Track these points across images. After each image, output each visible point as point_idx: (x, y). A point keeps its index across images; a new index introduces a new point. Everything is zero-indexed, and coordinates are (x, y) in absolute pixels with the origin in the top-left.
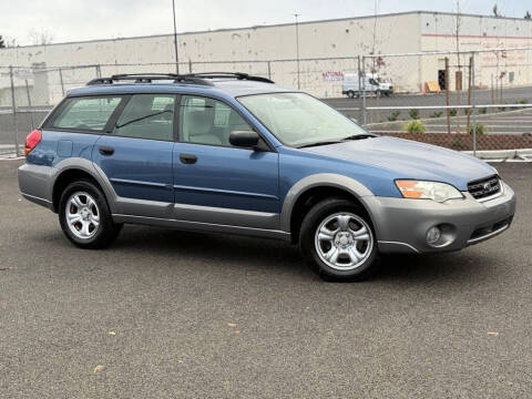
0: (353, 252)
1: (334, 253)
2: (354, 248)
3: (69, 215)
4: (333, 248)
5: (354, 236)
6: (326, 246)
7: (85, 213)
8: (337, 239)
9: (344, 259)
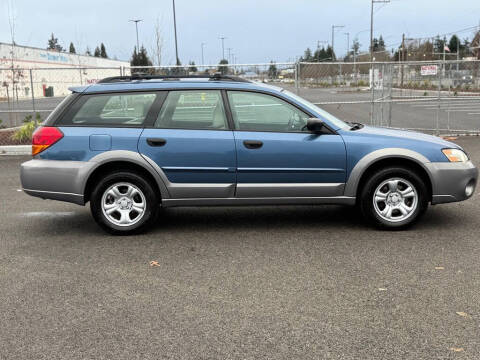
0: (402, 207)
1: (388, 209)
2: (403, 204)
3: (105, 206)
4: (387, 206)
5: (401, 195)
6: (382, 205)
7: (124, 203)
8: (389, 199)
9: (397, 213)
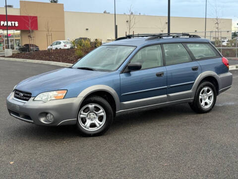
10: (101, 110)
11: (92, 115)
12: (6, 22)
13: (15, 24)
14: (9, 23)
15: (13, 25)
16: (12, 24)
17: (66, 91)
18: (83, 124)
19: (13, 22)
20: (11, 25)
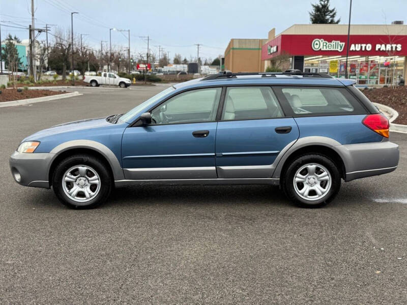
10: (95, 177)
11: (82, 180)
12: (383, 45)
13: (396, 48)
14: (389, 47)
15: (394, 49)
16: (392, 47)
17: (38, 143)
18: (68, 191)
19: (394, 46)
20: (390, 49)
